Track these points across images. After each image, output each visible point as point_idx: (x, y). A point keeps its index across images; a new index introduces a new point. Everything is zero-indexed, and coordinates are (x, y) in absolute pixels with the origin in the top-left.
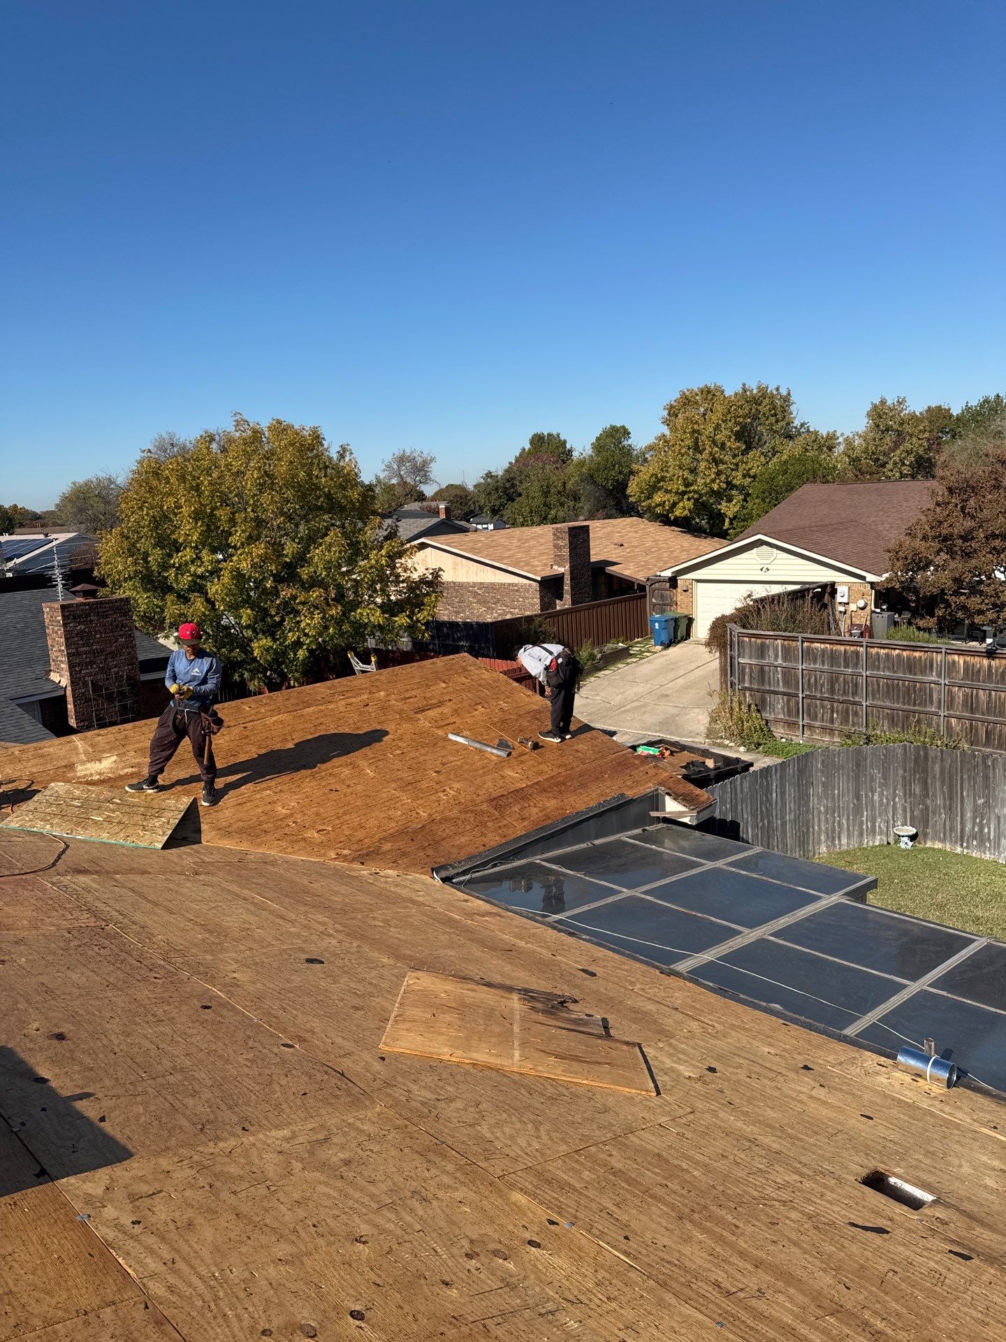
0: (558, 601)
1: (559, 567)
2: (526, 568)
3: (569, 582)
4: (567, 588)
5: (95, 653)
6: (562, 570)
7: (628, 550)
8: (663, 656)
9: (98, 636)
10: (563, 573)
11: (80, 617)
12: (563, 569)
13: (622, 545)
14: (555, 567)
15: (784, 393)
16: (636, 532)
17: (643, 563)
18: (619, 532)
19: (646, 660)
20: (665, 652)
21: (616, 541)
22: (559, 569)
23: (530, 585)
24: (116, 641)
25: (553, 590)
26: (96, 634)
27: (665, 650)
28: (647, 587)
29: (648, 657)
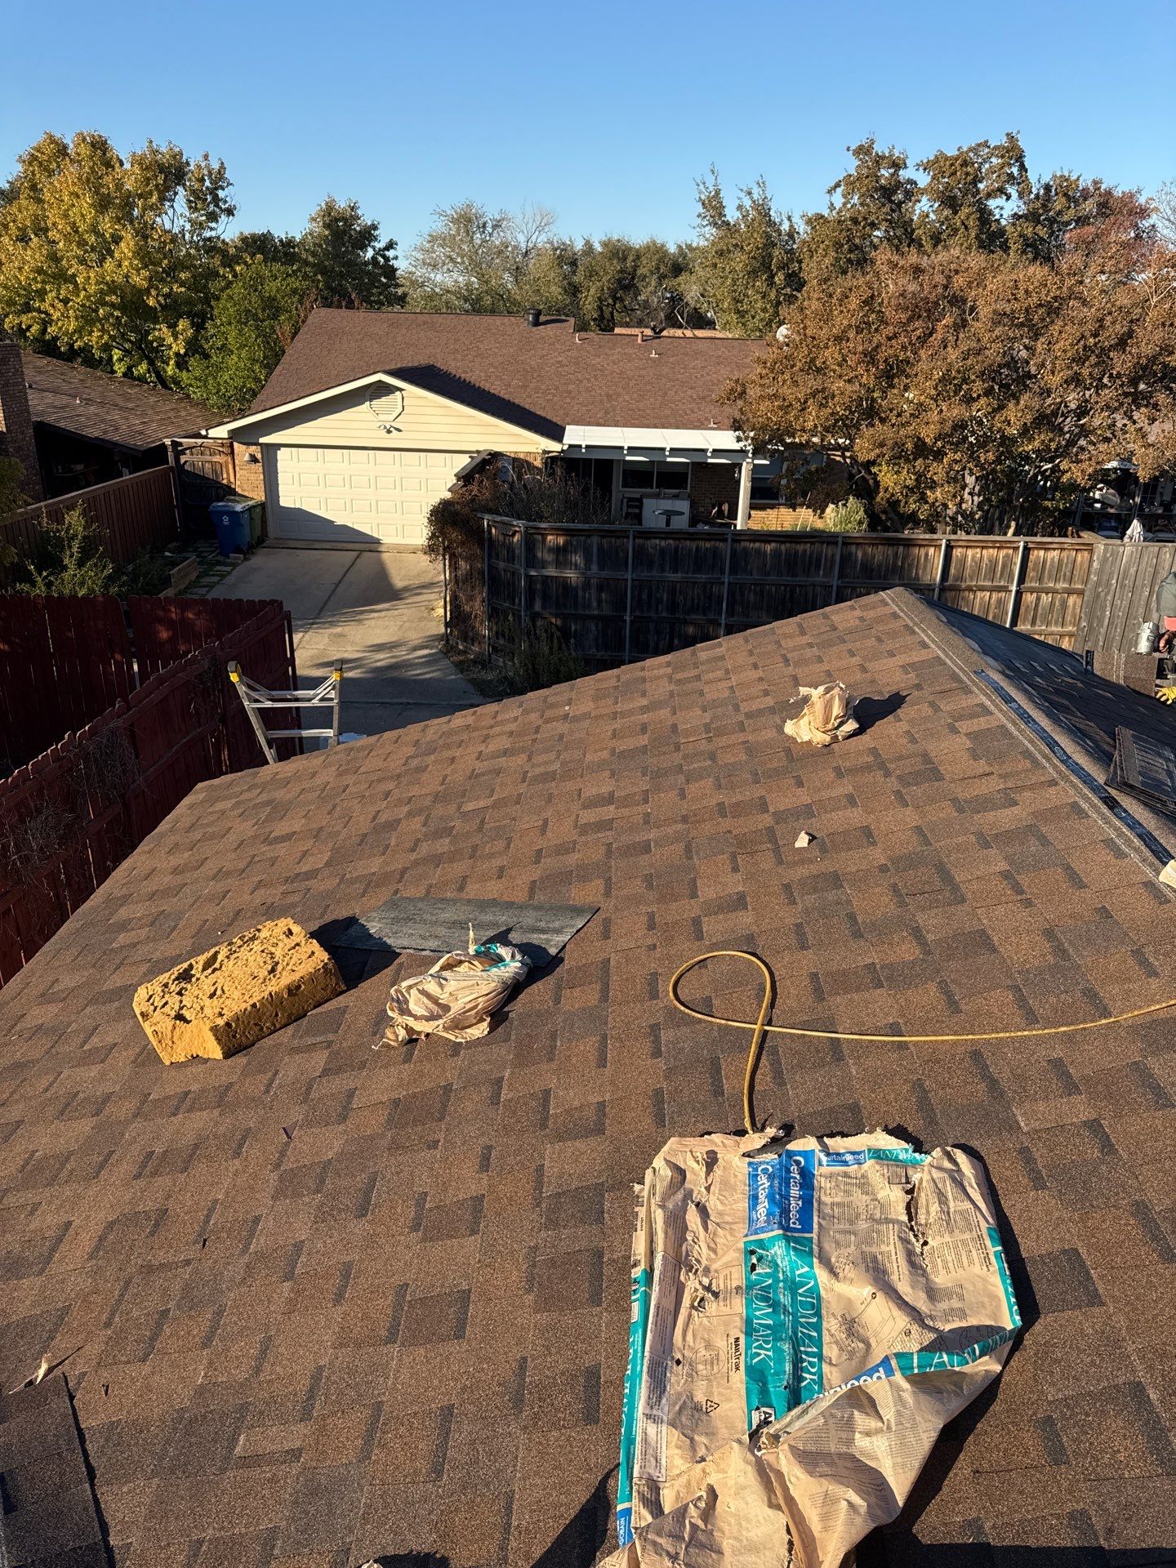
19: (231, 577)
20: (248, 564)
27: (246, 559)
28: (170, 455)
29: (229, 573)
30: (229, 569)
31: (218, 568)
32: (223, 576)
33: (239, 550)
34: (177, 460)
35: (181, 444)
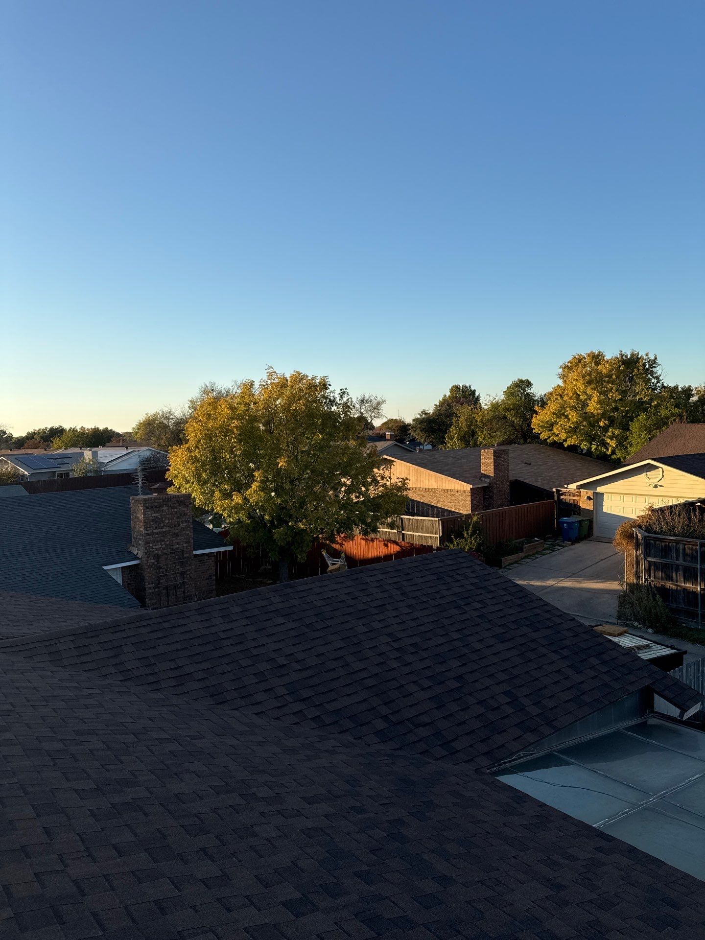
1: (486, 478)
2: (461, 479)
3: (493, 490)
4: (491, 494)
5: (164, 534)
7: (535, 468)
8: (571, 549)
9: (167, 521)
10: (489, 483)
11: (156, 507)
12: (489, 480)
13: (530, 464)
14: (483, 479)
15: (652, 358)
16: (539, 455)
17: (548, 478)
18: (526, 454)
19: (557, 552)
20: (572, 547)
21: (525, 461)
22: (486, 480)
23: (464, 491)
24: (179, 525)
25: (480, 495)
26: (165, 520)
27: (572, 544)
28: (555, 495)
29: (558, 550)
30: (559, 548)
31: (556, 547)
32: (554, 551)
33: (569, 540)
34: (559, 497)
35: (561, 491)
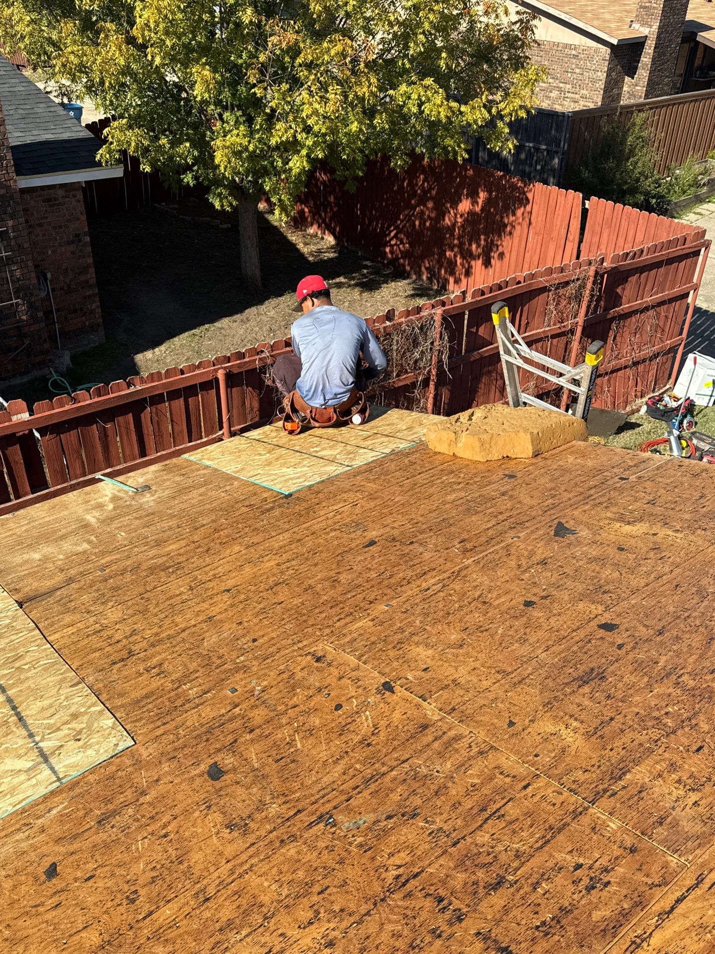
0: (627, 79)
1: (642, 25)
2: (596, 23)
3: (651, 51)
4: (646, 59)
6: (645, 31)
10: (646, 37)
12: (649, 30)
14: (636, 26)
22: (642, 29)
23: (596, 51)
25: (625, 61)
